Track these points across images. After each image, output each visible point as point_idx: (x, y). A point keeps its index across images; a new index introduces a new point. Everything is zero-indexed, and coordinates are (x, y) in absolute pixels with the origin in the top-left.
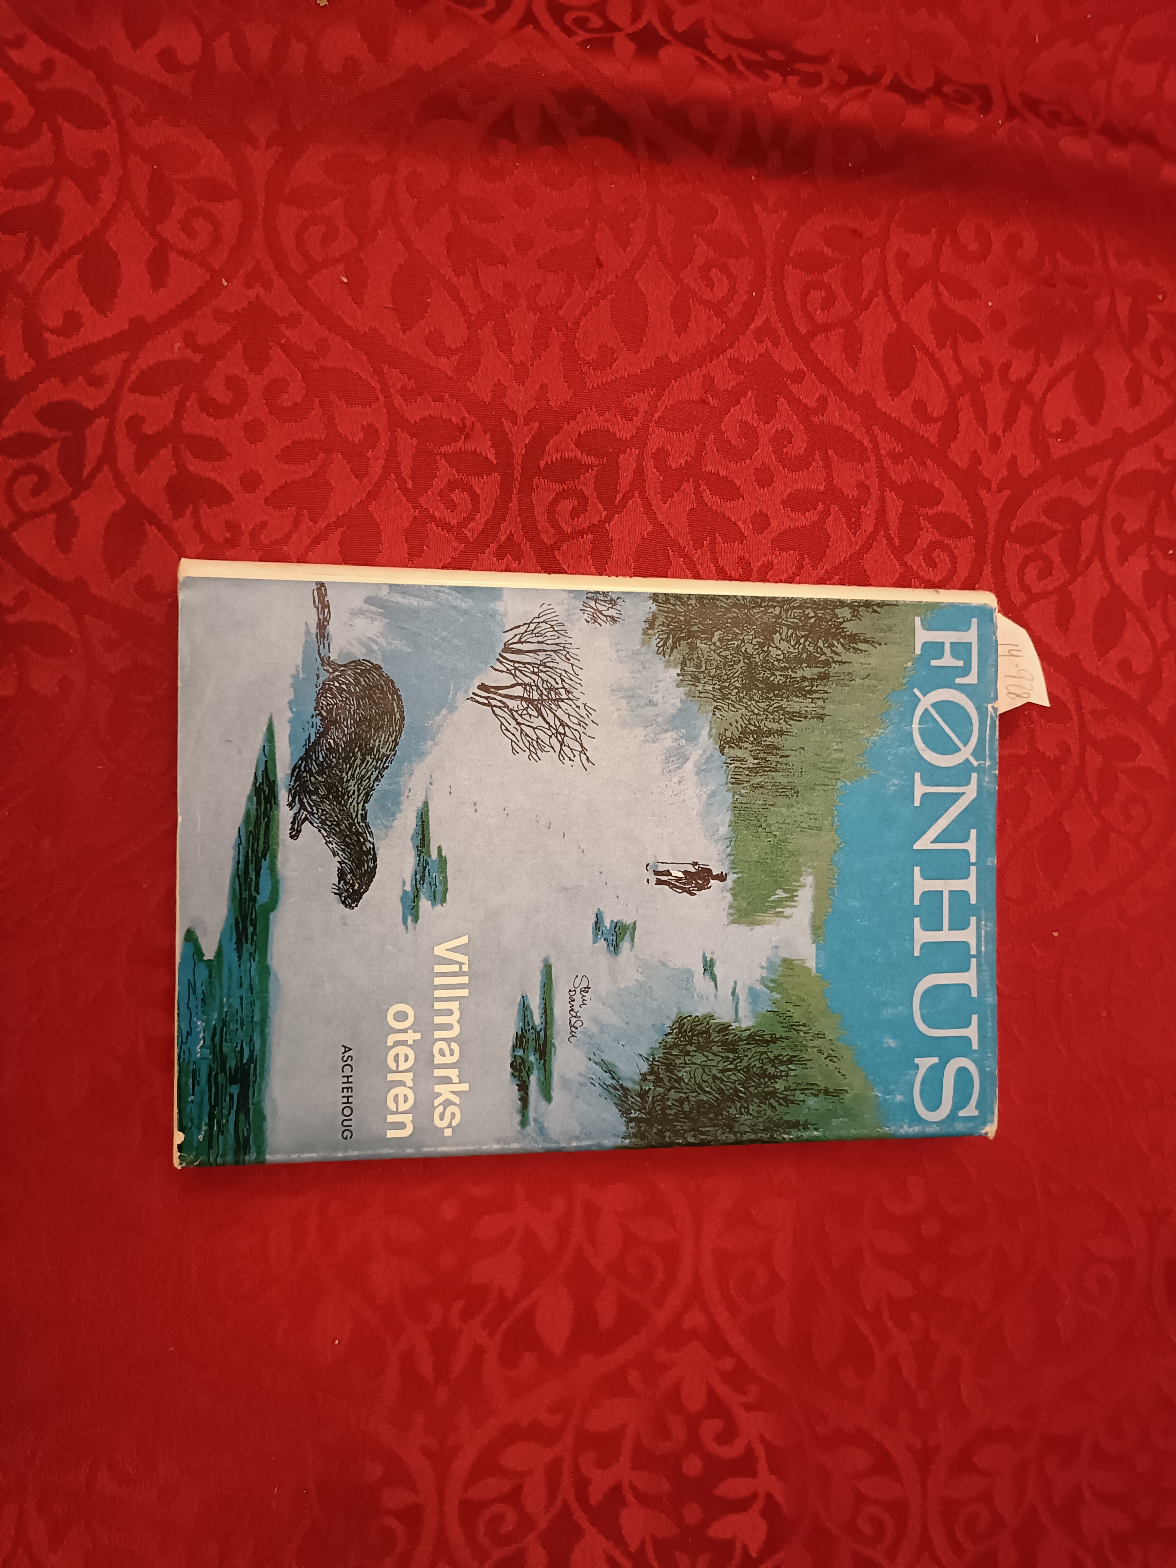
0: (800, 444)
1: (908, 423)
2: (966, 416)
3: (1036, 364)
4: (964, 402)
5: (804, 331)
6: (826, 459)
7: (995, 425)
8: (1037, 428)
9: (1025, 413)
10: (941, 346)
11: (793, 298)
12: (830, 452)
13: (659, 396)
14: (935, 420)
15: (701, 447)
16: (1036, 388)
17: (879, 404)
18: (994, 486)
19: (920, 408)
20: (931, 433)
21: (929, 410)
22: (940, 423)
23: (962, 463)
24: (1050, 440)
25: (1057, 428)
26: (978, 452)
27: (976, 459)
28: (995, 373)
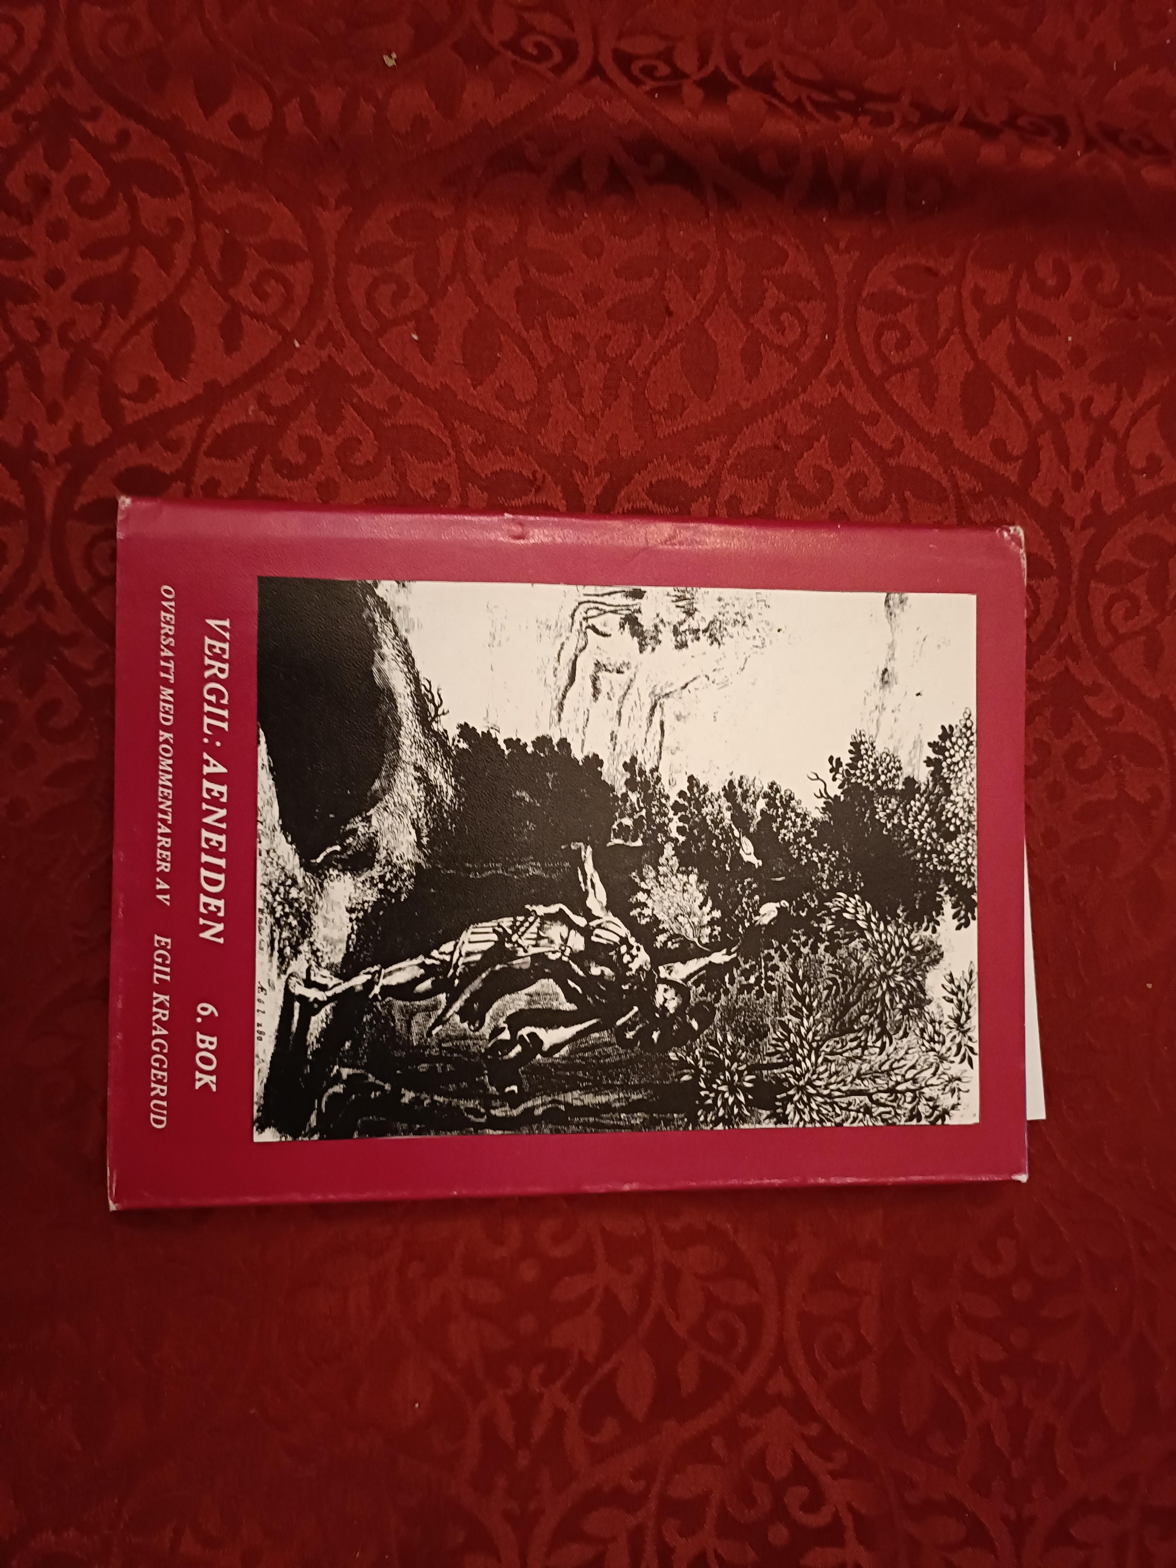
0: (875, 487)
1: (986, 462)
2: (1047, 455)
3: (1119, 399)
4: (1045, 439)
5: (877, 371)
6: (903, 501)
7: (1078, 462)
8: (1121, 464)
9: (1109, 450)
10: (1020, 382)
11: (866, 340)
12: (908, 494)
13: (730, 444)
14: (1017, 459)
15: (774, 493)
16: (1119, 423)
17: (956, 444)
18: (1078, 524)
19: (1000, 449)
20: (1011, 472)
21: (1009, 447)
22: (1020, 461)
23: (1044, 500)
24: (1135, 477)
25: (1141, 464)
26: (1061, 490)
27: (1058, 498)
28: (1077, 411)
